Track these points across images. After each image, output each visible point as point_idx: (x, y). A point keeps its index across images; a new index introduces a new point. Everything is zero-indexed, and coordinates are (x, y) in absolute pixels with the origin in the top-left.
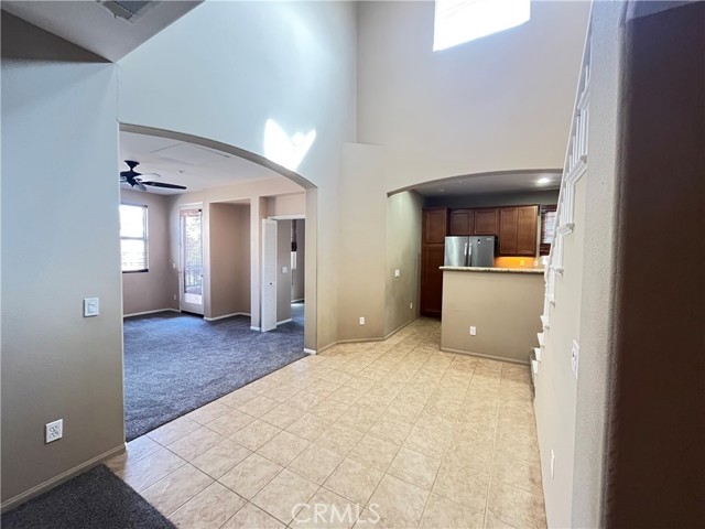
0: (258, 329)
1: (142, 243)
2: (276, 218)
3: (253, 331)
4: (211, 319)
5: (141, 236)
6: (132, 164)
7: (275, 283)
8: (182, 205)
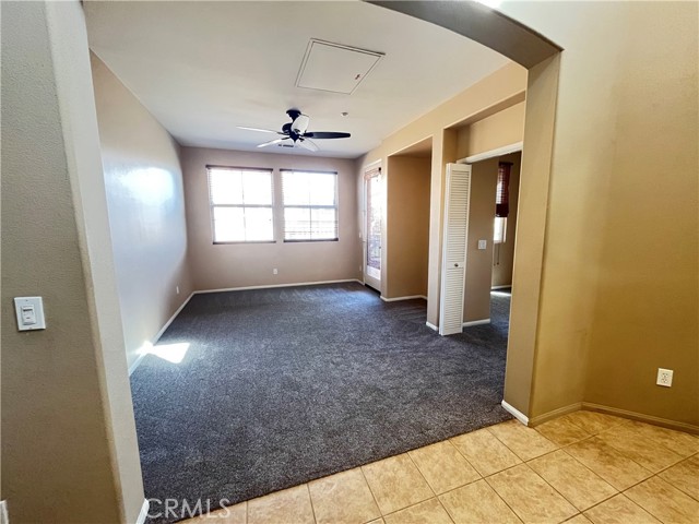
0: (435, 328)
1: (333, 211)
2: (470, 159)
3: (429, 330)
4: (386, 300)
5: (332, 204)
6: (294, 114)
7: (463, 264)
8: (368, 166)
